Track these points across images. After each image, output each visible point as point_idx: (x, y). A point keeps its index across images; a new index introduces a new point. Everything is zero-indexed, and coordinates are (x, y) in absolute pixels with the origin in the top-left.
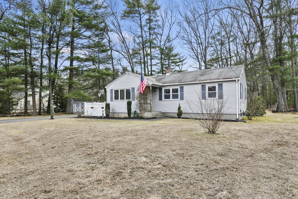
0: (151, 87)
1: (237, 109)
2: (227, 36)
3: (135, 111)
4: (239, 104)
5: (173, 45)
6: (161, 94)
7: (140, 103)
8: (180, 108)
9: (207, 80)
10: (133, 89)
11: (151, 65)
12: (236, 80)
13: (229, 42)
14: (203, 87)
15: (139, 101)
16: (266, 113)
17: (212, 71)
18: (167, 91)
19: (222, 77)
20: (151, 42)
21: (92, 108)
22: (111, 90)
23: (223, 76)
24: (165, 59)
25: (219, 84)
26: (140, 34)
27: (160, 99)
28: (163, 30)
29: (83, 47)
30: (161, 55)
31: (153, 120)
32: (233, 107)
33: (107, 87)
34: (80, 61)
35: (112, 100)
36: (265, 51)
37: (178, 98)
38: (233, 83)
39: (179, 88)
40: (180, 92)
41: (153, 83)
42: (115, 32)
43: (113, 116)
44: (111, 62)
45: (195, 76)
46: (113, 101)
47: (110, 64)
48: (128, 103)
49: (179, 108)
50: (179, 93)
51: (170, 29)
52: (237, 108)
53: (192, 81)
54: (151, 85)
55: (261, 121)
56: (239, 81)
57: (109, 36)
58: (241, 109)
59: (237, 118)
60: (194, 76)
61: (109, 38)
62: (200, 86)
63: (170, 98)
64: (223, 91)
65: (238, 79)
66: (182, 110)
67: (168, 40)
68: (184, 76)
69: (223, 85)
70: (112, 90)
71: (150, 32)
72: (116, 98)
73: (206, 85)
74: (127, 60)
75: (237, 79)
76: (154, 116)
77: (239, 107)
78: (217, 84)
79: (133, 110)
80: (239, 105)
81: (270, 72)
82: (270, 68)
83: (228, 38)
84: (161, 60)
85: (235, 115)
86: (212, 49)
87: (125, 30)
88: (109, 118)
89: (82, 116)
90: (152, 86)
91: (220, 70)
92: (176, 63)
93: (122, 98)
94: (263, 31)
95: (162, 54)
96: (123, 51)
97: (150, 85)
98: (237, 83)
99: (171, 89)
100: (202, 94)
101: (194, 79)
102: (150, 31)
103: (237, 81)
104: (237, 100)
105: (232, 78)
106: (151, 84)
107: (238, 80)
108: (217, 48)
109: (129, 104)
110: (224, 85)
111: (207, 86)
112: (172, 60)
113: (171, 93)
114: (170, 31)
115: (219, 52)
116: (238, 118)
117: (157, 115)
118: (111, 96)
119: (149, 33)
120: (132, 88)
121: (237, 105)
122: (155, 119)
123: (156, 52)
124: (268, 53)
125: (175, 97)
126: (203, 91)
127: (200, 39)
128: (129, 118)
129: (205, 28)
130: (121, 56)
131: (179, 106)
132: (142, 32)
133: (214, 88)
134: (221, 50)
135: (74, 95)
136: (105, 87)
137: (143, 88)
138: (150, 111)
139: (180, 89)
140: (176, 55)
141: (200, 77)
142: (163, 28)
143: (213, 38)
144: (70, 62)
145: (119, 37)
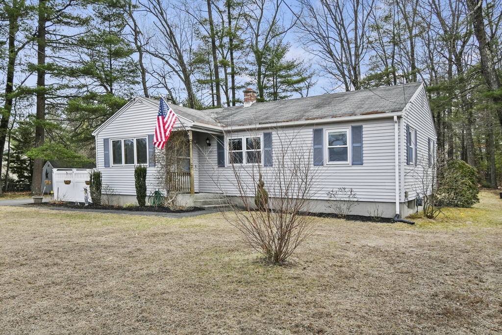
0: (190, 134)
1: (397, 191)
2: (407, 23)
3: (156, 193)
4: (402, 177)
5: (284, 42)
6: (221, 151)
7: (168, 173)
8: (263, 186)
9: (325, 117)
11: (233, 88)
12: (392, 118)
13: (411, 38)
14: (318, 134)
15: (166, 166)
16: (478, 199)
17: (346, 97)
18: (237, 145)
19: (362, 110)
20: (232, 36)
21: (68, 182)
22: (104, 139)
23: (366, 106)
24: (267, 75)
25: (353, 127)
26: (206, 15)
27: (221, 163)
28: (262, 10)
29: (68, 44)
30: (260, 66)
31: (193, 213)
33: (97, 132)
34: (57, 75)
35: (107, 164)
36: (486, 54)
37: (259, 161)
38: (386, 125)
39: (261, 136)
40: (265, 146)
41: (193, 124)
42: (151, 12)
43: (107, 204)
44: (139, 79)
45: (302, 109)
46: (111, 166)
47: (138, 83)
48: (136, 172)
49: (261, 185)
50: (262, 149)
51: (278, 7)
52: (397, 188)
53: (291, 121)
54: (190, 129)
55: (455, 220)
56: (403, 120)
57: (134, 20)
58: (407, 190)
59: (396, 212)
60: (300, 109)
61: (136, 25)
62: (309, 133)
63: (241, 162)
64: (364, 146)
65: (399, 114)
66: (267, 190)
67: (273, 31)
68: (280, 108)
69: (364, 130)
70: (106, 141)
71: (229, 13)
72: (117, 160)
73: (324, 130)
74: (179, 76)
75: (395, 115)
76: (198, 205)
77: (403, 184)
78: (350, 128)
79: (150, 190)
80: (402, 181)
81: (494, 104)
82: (495, 95)
83: (409, 28)
84: (259, 78)
85: (389, 206)
86: (374, 53)
87: (172, 6)
88: (100, 209)
89: (44, 201)
90: (194, 132)
91: (365, 95)
92: (290, 83)
93: (129, 160)
94: (479, 5)
95: (260, 63)
96: (172, 55)
97: (187, 129)
98: (396, 125)
99: (244, 138)
100: (314, 152)
101: (299, 114)
102: (229, 10)
103: (395, 118)
104: (397, 168)
105: (385, 112)
106: (191, 127)
107: (399, 117)
108: (384, 51)
109: (141, 174)
110: (367, 128)
111: (327, 133)
112: (281, 77)
113: (244, 150)
114: (276, 12)
115: (389, 61)
116: (398, 213)
117: (205, 203)
118: (104, 154)
119: (227, 13)
120: (149, 136)
121: (397, 181)
122: (200, 212)
123: (245, 59)
124: (493, 60)
125: (253, 158)
126: (317, 145)
127: (343, 30)
128: (141, 208)
129: (356, 5)
130: (167, 68)
131: (260, 181)
132: (210, 12)
134: (393, 57)
135: (43, 153)
136: (93, 134)
137: (165, 131)
138: (190, 192)
139: (265, 141)
140: (290, 66)
141: (315, 110)
142: (263, 5)
143: (378, 28)
144: (37, 76)
145: (159, 24)
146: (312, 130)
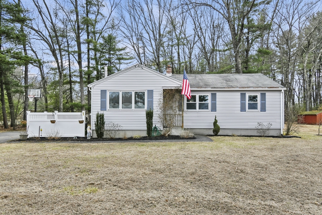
1: (282, 124)
3: (155, 127)
8: (217, 122)
10: (151, 92)
12: (281, 90)
14: (243, 96)
22: (102, 91)
25: (261, 94)
32: (277, 120)
33: (93, 85)
35: (103, 108)
37: (208, 109)
38: (277, 93)
39: (209, 95)
40: (212, 100)
46: (107, 110)
49: (215, 123)
50: (209, 102)
59: (281, 133)
63: (195, 108)
64: (266, 102)
66: (219, 125)
73: (246, 94)
75: (283, 89)
85: (279, 130)
98: (281, 94)
99: (197, 96)
100: (241, 105)
105: (278, 88)
110: (268, 94)
113: (198, 102)
118: (101, 101)
120: (148, 91)
125: (203, 107)
126: (243, 101)
131: (215, 120)
133: (253, 98)
138: (182, 127)
139: (211, 97)
146: (240, 93)
